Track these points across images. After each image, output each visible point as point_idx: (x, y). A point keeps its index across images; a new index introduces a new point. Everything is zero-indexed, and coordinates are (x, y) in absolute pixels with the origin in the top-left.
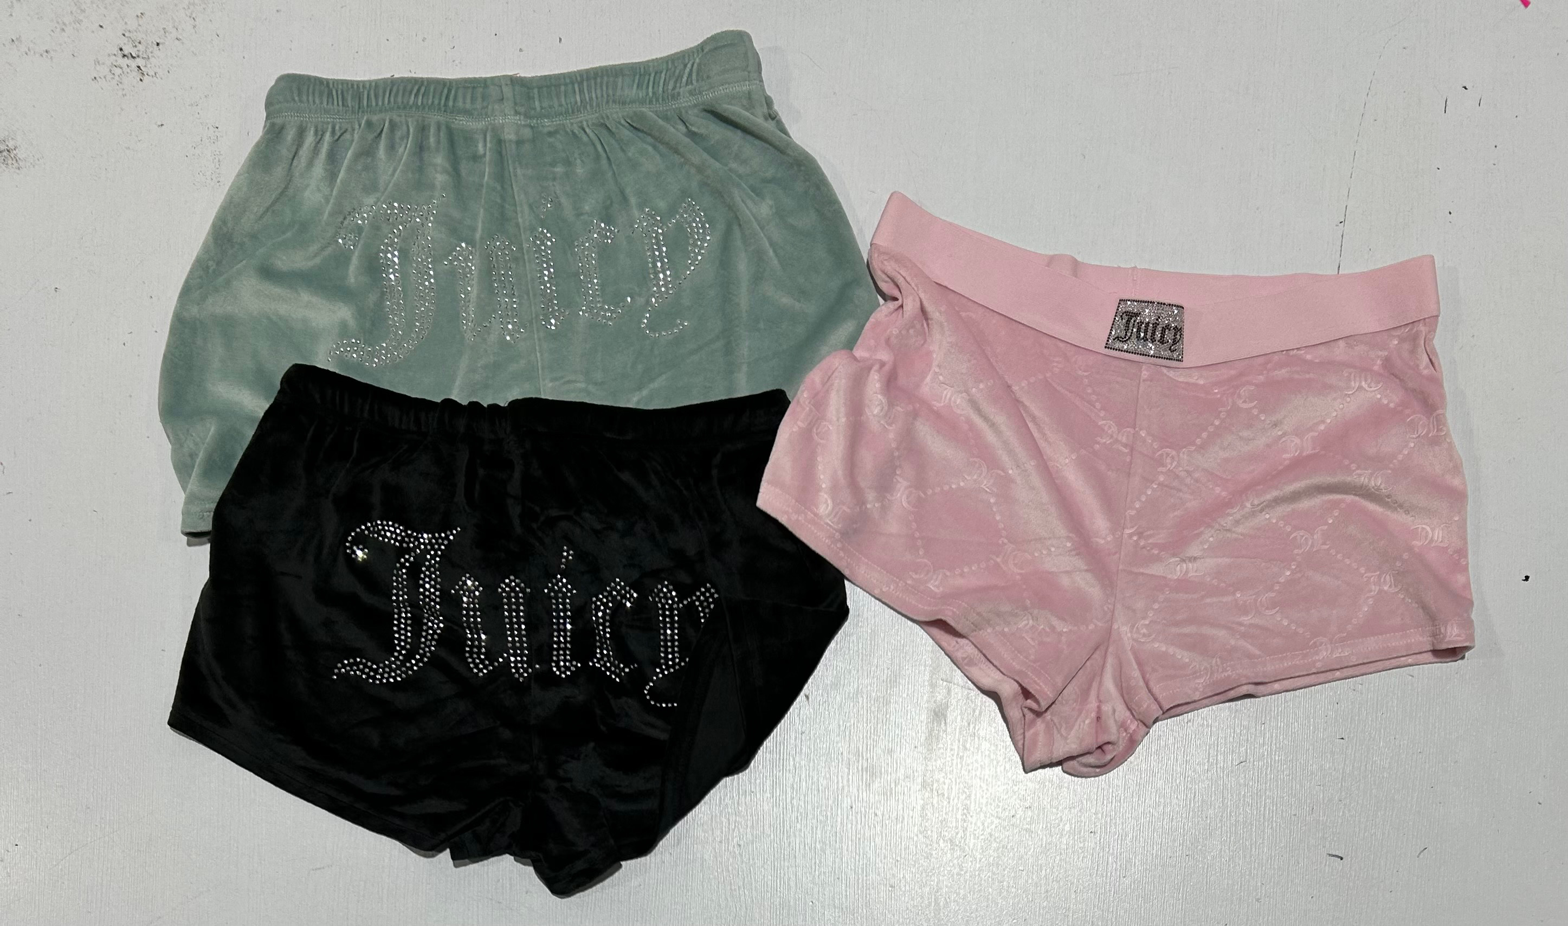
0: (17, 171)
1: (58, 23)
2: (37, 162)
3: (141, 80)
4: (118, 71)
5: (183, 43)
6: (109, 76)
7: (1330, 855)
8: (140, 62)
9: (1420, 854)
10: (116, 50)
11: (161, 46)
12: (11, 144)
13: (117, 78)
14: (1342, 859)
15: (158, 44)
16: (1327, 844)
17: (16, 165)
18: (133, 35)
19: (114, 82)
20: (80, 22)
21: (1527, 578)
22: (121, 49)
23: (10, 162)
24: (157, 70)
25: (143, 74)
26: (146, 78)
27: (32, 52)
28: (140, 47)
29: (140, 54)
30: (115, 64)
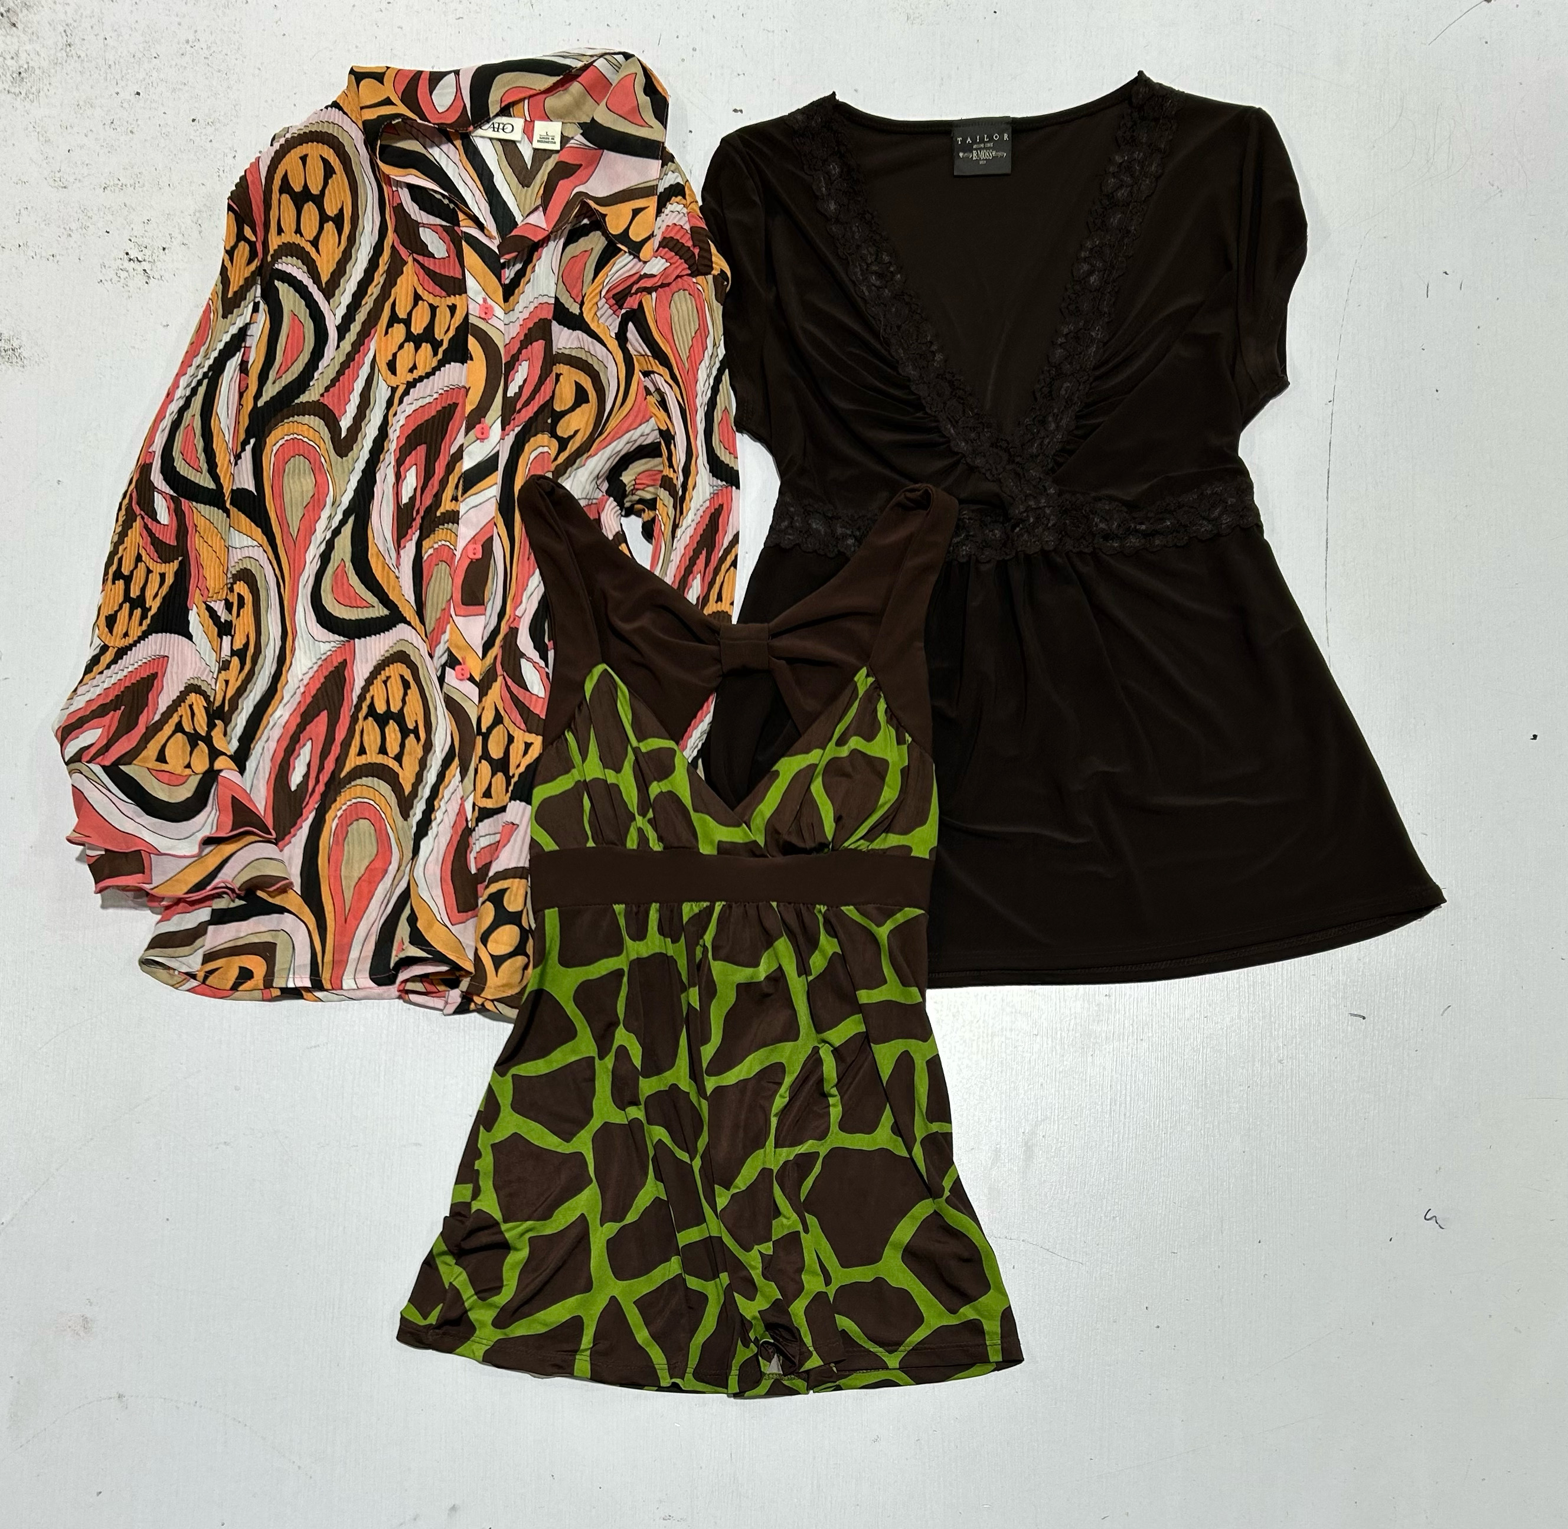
0: (22, 369)
1: (65, 229)
2: (42, 360)
3: (147, 283)
4: (123, 274)
5: (189, 248)
6: (115, 279)
7: (1352, 1015)
8: (146, 265)
9: (1444, 1012)
10: (123, 255)
11: (166, 251)
12: (16, 344)
13: (122, 280)
14: (1364, 1018)
15: (164, 249)
16: (1349, 1004)
17: (20, 363)
18: (140, 241)
19: (121, 284)
20: (86, 228)
21: (1535, 737)
22: (127, 254)
23: (15, 360)
24: (162, 273)
25: (149, 277)
26: (152, 280)
27: (38, 256)
28: (148, 252)
29: (146, 259)
30: (121, 267)
